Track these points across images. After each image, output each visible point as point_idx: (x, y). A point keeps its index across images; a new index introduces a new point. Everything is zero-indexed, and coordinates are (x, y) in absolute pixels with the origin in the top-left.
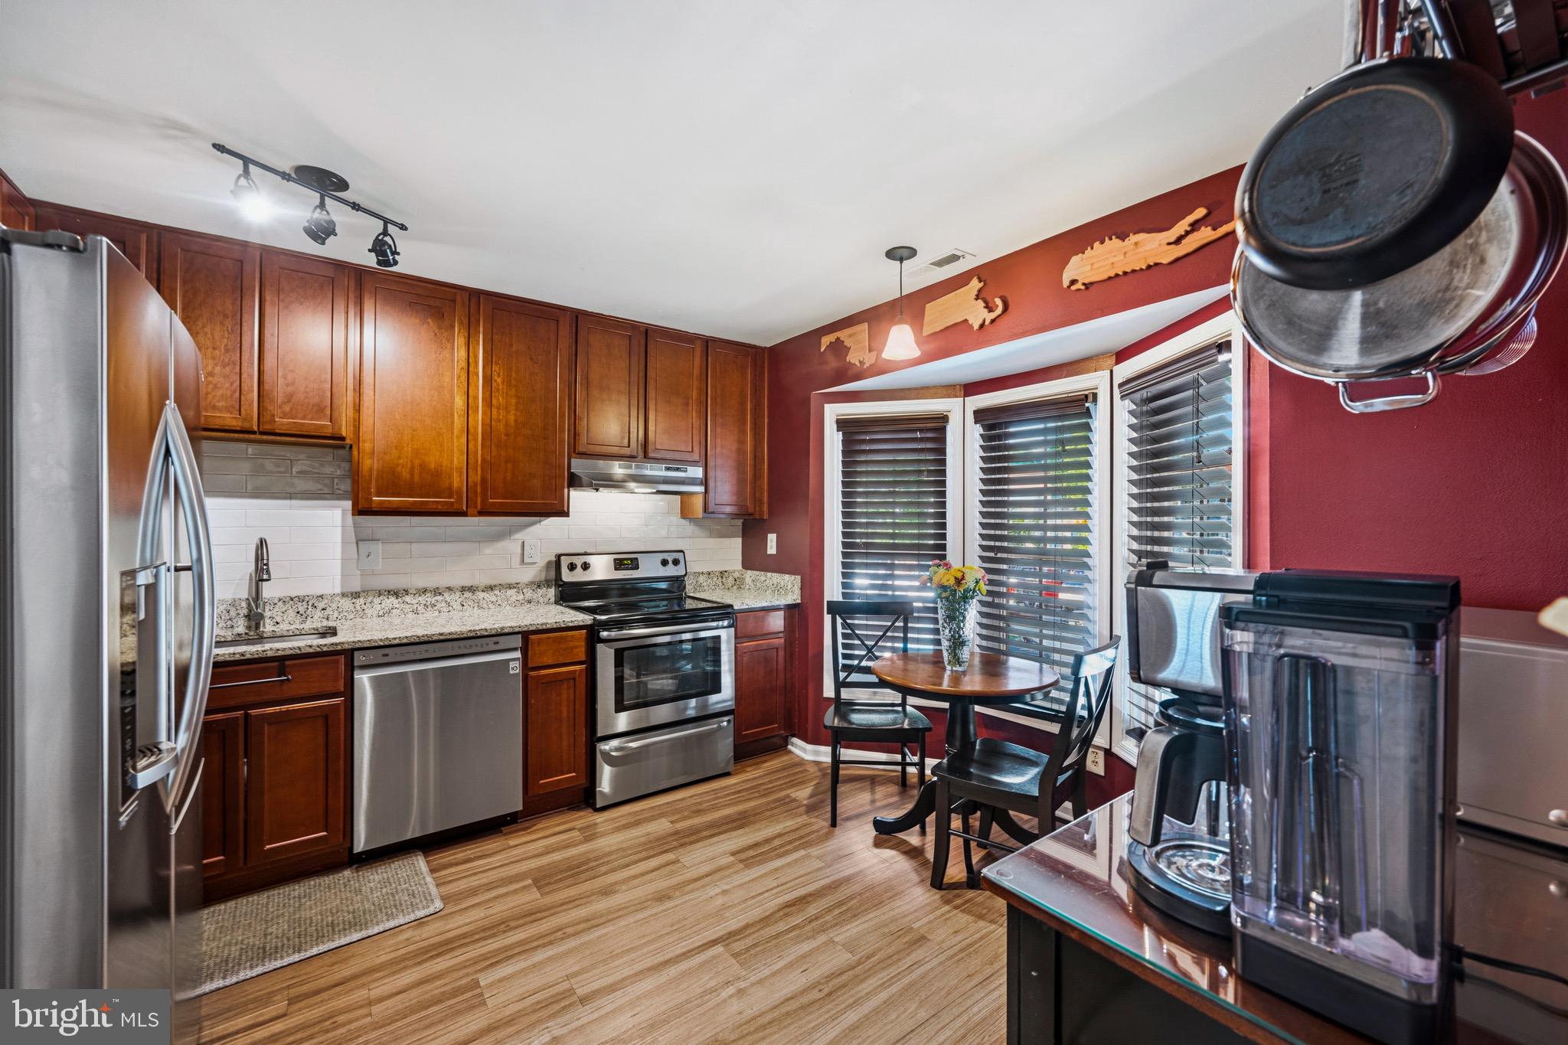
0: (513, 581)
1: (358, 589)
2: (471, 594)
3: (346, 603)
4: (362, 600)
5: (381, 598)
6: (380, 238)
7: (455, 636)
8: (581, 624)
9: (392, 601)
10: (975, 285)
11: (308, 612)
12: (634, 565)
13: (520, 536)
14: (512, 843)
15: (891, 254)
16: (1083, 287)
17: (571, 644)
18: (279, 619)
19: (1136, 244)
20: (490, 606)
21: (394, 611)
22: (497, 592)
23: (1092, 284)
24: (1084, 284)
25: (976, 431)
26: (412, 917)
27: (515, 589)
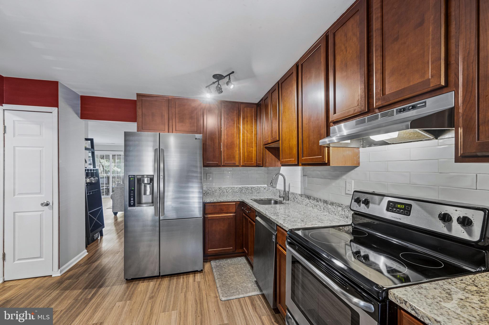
1: (303, 193)
4: (302, 198)
11: (295, 199)
13: (345, 177)
21: (308, 204)
27: (341, 208)
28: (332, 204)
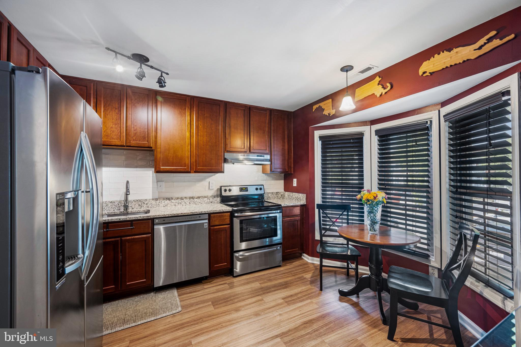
0: (206, 195)
1: (157, 197)
2: (192, 200)
3: (154, 202)
4: (158, 201)
5: (164, 200)
6: (160, 78)
7: (186, 214)
8: (228, 211)
9: (168, 201)
10: (378, 79)
11: (142, 205)
12: (246, 190)
13: (208, 180)
14: (205, 287)
15: (342, 69)
16: (429, 74)
17: (225, 218)
18: (133, 207)
19: (457, 52)
20: (199, 203)
21: (168, 205)
22: (201, 199)
23: (433, 72)
24: (430, 73)
25: (375, 139)
26: (171, 313)
27: (207, 198)
28: (199, 197)
